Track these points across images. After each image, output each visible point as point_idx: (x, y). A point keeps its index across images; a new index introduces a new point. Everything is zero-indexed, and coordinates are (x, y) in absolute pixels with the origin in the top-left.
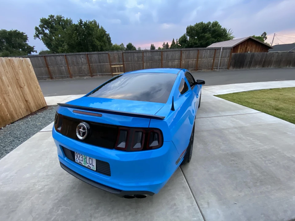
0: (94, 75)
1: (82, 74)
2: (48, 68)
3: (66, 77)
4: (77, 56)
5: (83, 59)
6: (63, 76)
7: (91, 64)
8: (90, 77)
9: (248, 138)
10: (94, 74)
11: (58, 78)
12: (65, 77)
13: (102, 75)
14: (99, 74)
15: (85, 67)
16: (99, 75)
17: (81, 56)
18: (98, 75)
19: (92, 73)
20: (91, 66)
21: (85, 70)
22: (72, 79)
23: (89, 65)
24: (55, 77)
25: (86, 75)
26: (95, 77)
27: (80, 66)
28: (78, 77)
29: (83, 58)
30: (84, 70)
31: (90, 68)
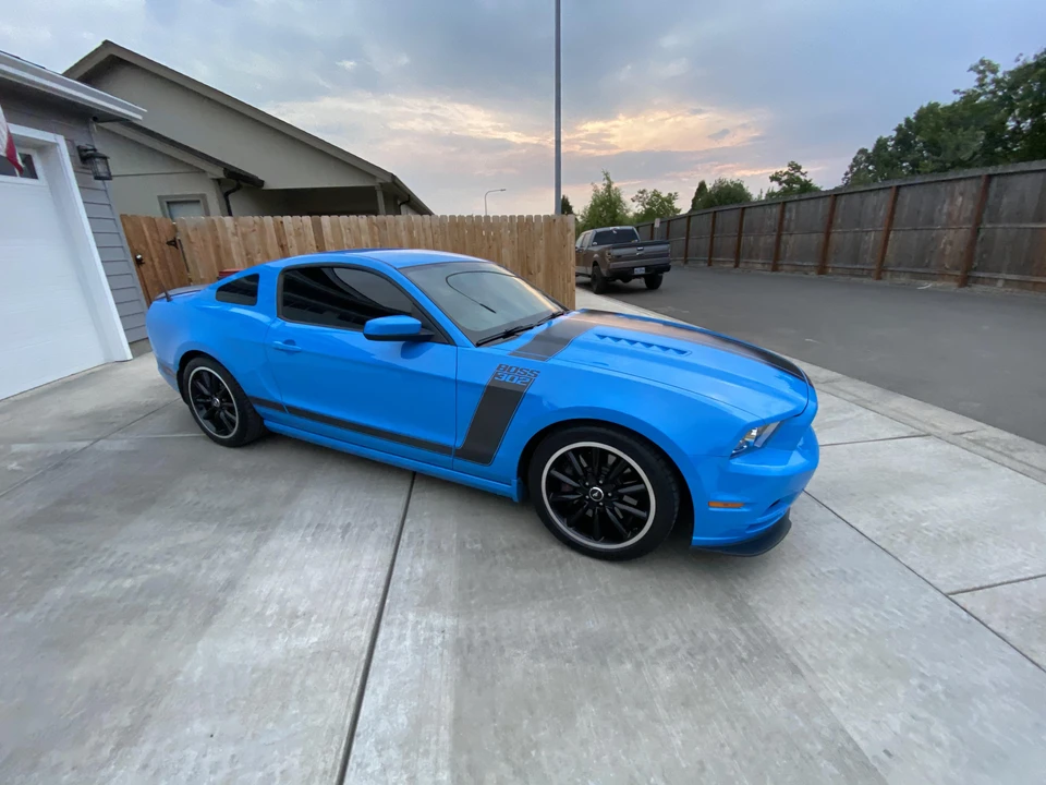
0: (977, 280)
1: (927, 266)
2: (828, 235)
3: (865, 273)
4: (942, 188)
5: (960, 199)
6: (858, 266)
7: (988, 226)
8: (952, 286)
9: (142, 578)
10: (982, 275)
11: (840, 271)
12: (860, 272)
13: (1021, 284)
14: (1009, 277)
15: (952, 240)
16: (1006, 280)
17: (959, 187)
18: (1000, 283)
19: (975, 269)
20: (982, 234)
21: (949, 247)
22: (881, 282)
23: (976, 231)
24: (833, 268)
25: (941, 276)
26: (978, 289)
27: (934, 235)
28: (903, 279)
29: (962, 194)
30: (944, 249)
31: (972, 244)
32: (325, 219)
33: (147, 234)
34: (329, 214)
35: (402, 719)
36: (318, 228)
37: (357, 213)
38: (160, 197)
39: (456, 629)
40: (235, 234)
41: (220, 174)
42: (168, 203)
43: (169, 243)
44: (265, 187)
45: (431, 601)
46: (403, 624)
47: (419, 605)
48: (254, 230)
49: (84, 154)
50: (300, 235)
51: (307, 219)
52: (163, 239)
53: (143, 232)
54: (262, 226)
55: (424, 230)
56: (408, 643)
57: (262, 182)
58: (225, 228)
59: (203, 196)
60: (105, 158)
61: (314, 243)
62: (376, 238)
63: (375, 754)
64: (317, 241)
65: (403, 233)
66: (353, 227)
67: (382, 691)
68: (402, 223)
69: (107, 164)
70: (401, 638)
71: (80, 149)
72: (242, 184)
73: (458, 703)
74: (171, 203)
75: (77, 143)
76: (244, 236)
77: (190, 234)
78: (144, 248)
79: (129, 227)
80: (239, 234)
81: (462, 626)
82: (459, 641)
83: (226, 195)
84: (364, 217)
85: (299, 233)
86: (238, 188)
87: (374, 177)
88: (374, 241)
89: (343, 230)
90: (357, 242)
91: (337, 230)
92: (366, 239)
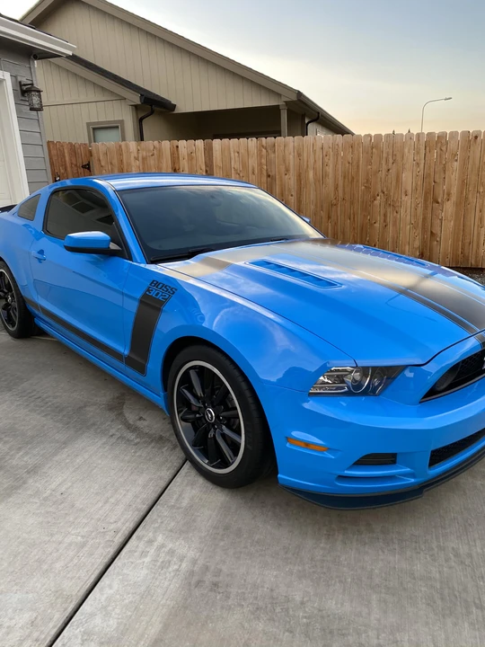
32: (217, 143)
33: (67, 159)
34: (221, 137)
35: (113, 623)
36: (209, 151)
37: (247, 135)
38: (88, 124)
39: (194, 562)
40: (137, 159)
41: (136, 99)
42: (94, 129)
43: (84, 167)
44: (176, 112)
45: (185, 530)
46: (151, 542)
47: (171, 531)
48: (153, 155)
49: (24, 88)
50: (192, 158)
51: (200, 143)
52: (80, 164)
53: (64, 156)
54: (160, 150)
55: (314, 152)
56: (147, 559)
57: (174, 106)
58: (129, 152)
59: (122, 122)
60: (39, 91)
61: (204, 167)
62: (264, 161)
63: (79, 641)
64: (206, 166)
65: (291, 157)
66: (242, 151)
67: (108, 592)
68: (291, 145)
69: (40, 96)
70: (144, 554)
71: (21, 85)
72: (157, 109)
73: (166, 627)
74: (96, 129)
75: (19, 79)
76: (144, 159)
77: (101, 158)
78: (62, 171)
79: (54, 152)
80: (140, 158)
81: (201, 562)
82: (192, 573)
83: (141, 121)
84: (254, 139)
85: (191, 156)
86: (152, 113)
87: (279, 95)
88: (260, 164)
89: (232, 153)
90: (245, 166)
91: (226, 153)
92: (253, 162)
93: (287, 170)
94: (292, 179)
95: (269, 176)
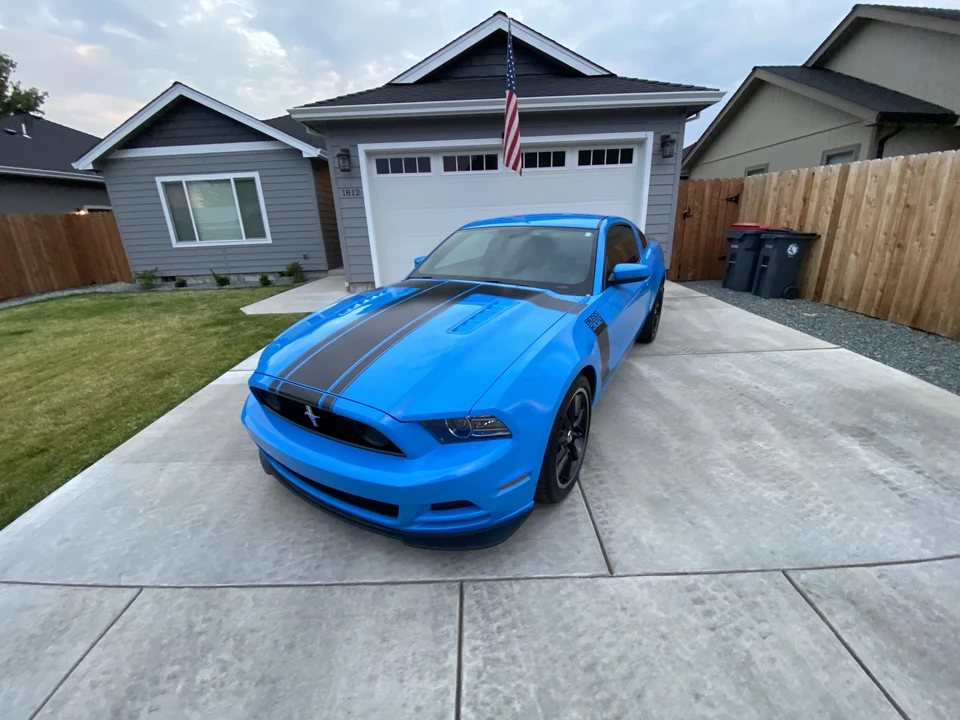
32: (854, 166)
38: (822, 153)
40: (775, 189)
41: (873, 119)
42: (828, 157)
43: (728, 199)
49: (663, 141)
50: (824, 187)
51: (837, 167)
52: (724, 195)
53: (704, 191)
54: (797, 179)
58: (770, 183)
59: (859, 145)
61: (833, 196)
62: (905, 186)
64: (837, 193)
66: (882, 174)
71: (661, 139)
72: (908, 124)
75: (661, 134)
76: (781, 189)
78: (697, 205)
79: (692, 189)
80: (778, 189)
83: (883, 141)
85: (824, 185)
86: (896, 133)
88: (900, 191)
89: (869, 177)
90: (880, 192)
91: (862, 178)
92: (891, 189)
93: (935, 198)
94: (939, 211)
95: (908, 206)
